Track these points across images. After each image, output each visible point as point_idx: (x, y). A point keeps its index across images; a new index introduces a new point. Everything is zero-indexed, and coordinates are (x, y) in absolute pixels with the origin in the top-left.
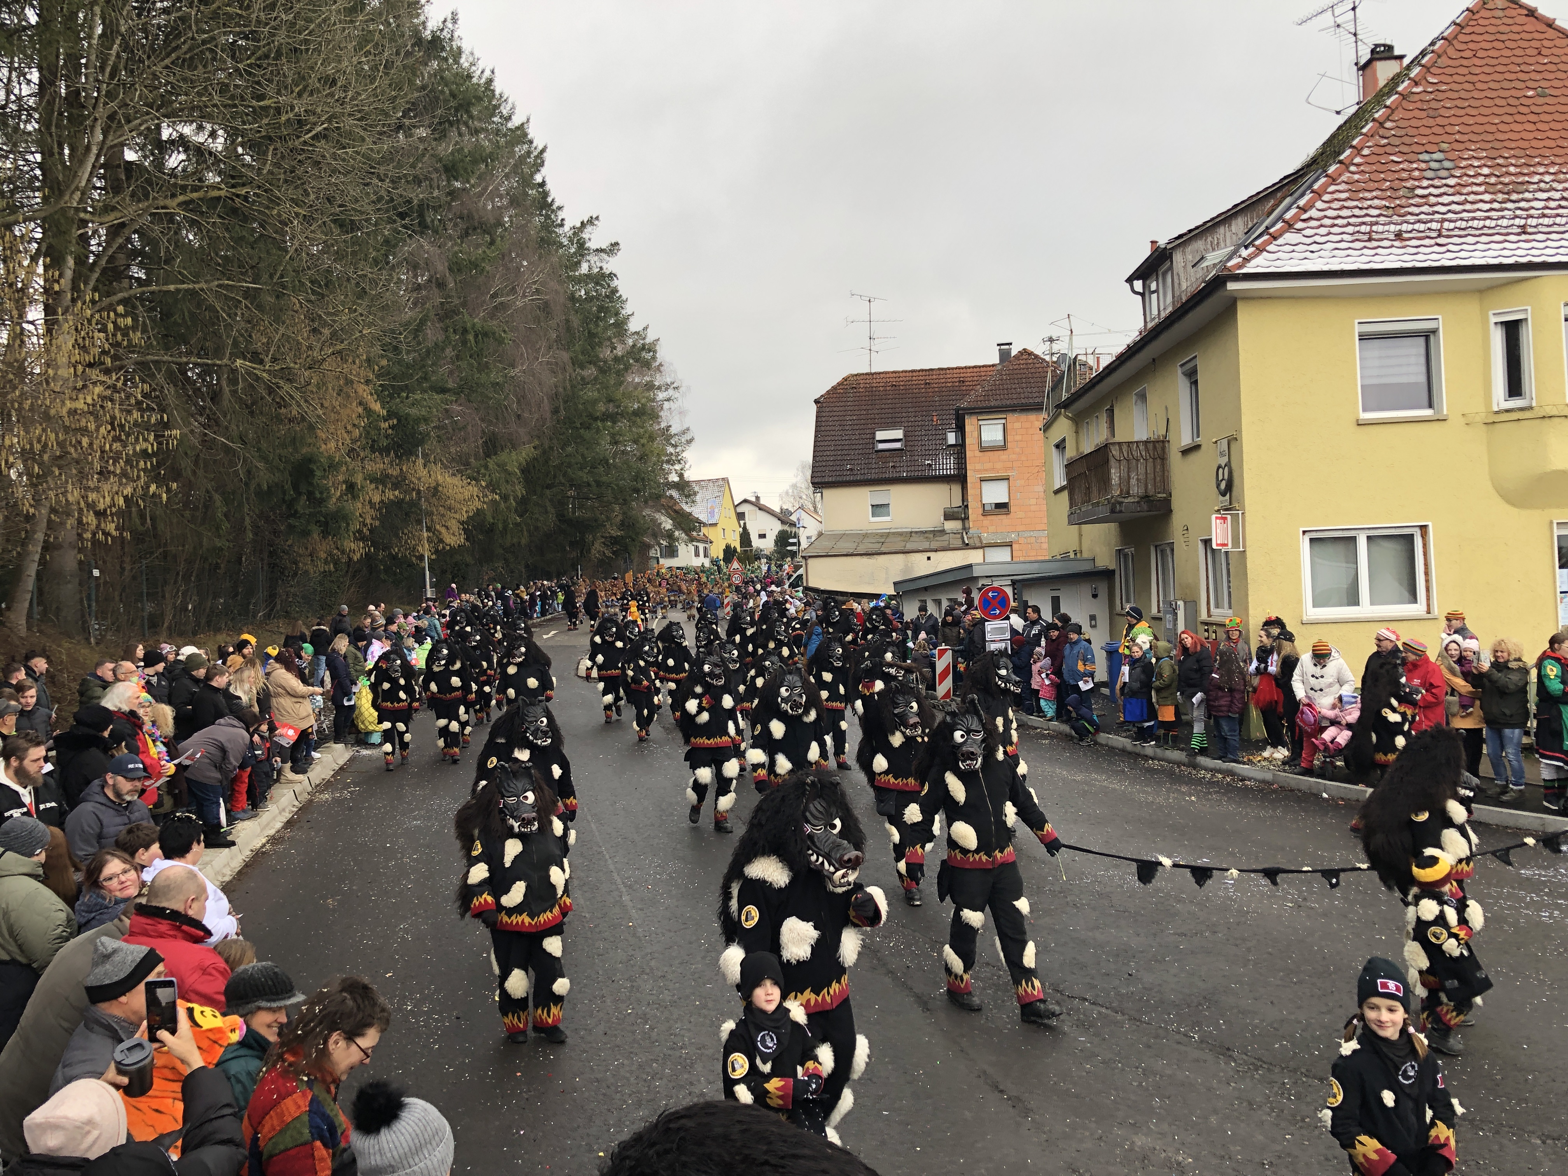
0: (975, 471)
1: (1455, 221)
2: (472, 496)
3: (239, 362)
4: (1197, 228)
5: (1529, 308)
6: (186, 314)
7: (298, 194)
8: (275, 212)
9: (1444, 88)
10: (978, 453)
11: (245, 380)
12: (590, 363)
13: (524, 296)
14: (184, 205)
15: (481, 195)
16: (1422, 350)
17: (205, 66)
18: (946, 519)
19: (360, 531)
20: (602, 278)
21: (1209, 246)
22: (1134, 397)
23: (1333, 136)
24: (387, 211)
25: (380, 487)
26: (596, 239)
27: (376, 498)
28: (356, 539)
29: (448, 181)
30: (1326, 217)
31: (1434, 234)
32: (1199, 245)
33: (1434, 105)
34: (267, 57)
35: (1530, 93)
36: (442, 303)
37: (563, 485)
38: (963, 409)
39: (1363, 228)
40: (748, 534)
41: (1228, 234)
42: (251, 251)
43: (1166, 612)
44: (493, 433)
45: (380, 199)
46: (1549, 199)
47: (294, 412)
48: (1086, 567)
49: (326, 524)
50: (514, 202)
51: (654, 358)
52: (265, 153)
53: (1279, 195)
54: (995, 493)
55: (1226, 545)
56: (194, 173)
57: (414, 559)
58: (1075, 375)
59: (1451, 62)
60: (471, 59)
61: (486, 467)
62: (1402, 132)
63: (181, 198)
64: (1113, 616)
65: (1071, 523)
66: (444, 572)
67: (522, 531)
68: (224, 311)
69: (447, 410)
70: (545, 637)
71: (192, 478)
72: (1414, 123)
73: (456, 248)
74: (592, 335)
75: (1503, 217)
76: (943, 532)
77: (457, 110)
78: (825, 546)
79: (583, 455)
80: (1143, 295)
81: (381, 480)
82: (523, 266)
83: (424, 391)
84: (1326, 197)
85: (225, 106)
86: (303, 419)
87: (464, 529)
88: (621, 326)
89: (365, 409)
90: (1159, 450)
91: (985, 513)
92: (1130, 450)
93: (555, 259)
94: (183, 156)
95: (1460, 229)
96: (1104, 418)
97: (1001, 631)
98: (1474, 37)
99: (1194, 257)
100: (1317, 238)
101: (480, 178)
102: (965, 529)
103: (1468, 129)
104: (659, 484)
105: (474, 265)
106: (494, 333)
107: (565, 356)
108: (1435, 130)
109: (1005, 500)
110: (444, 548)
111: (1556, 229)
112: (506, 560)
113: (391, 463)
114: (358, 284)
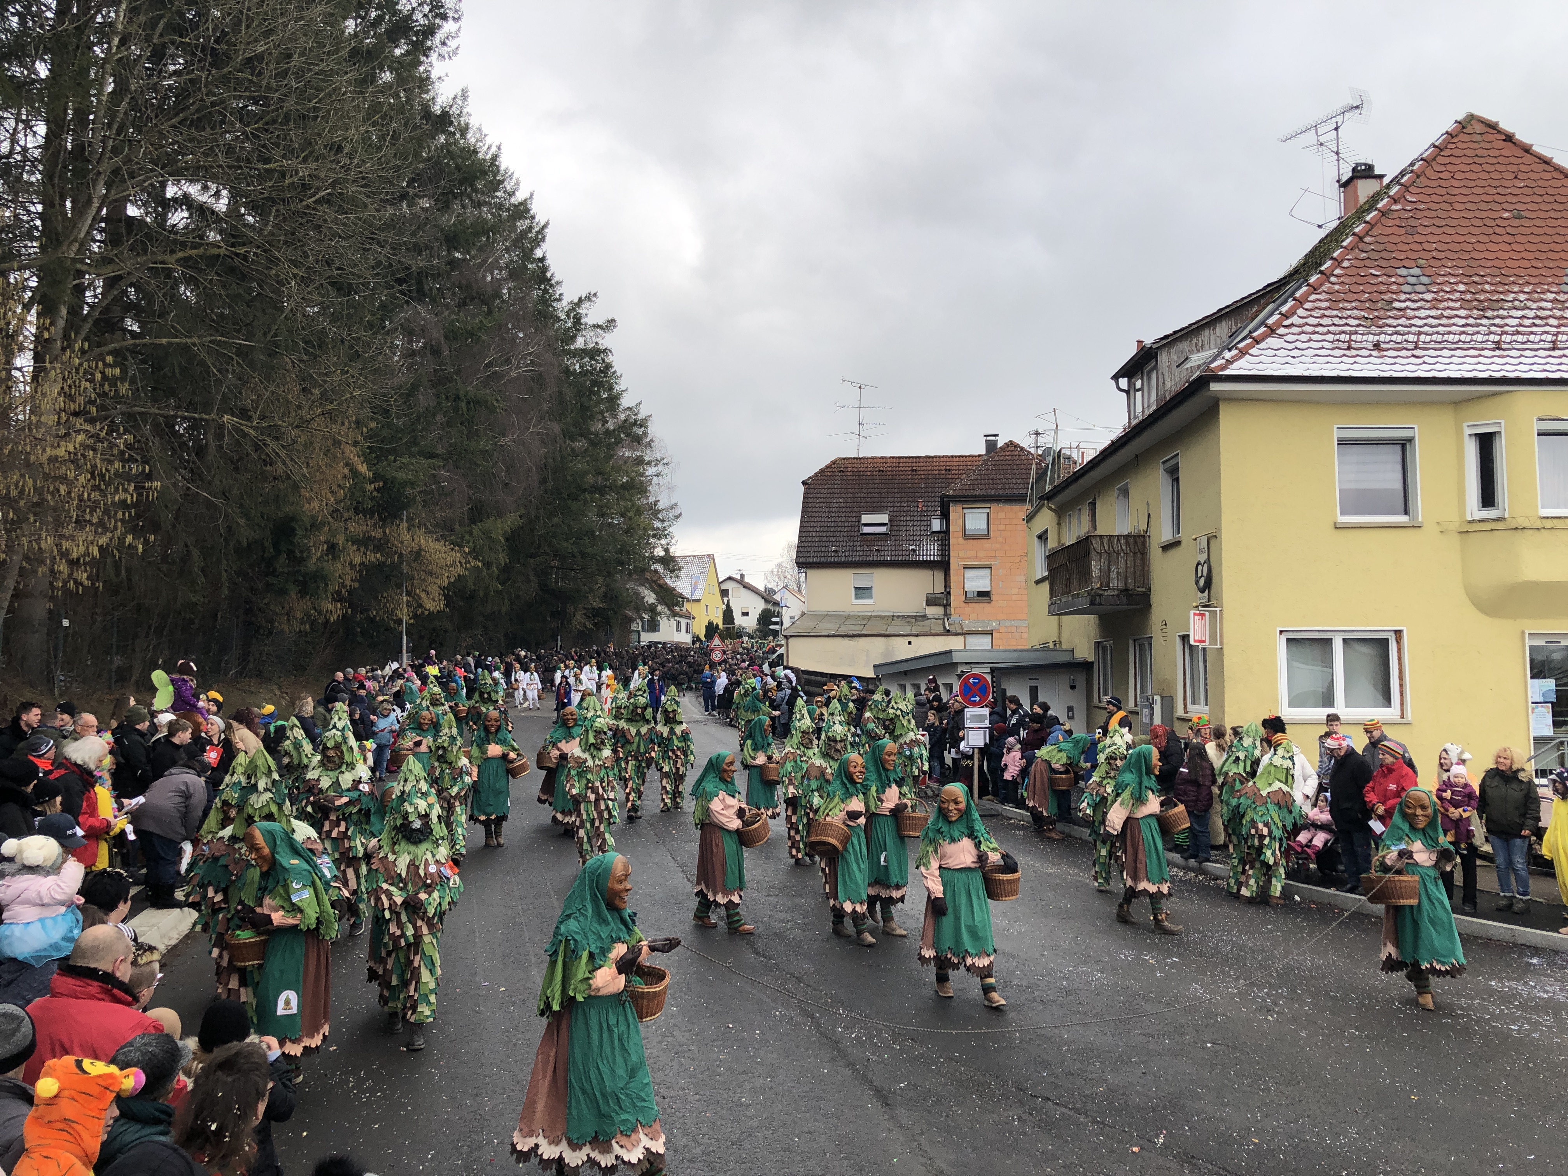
0: (959, 558)
1: (1431, 335)
2: (455, 562)
3: (226, 418)
4: (1182, 329)
5: (1503, 421)
6: (177, 367)
7: (297, 256)
8: (273, 272)
9: (1422, 206)
10: (961, 541)
11: (231, 435)
12: (581, 435)
13: (518, 367)
14: (185, 262)
15: (480, 265)
16: (1399, 458)
17: (213, 129)
18: (928, 605)
19: (338, 593)
20: (595, 353)
21: (1194, 348)
22: (1117, 492)
23: (1315, 249)
24: (385, 276)
25: (362, 549)
26: (592, 315)
27: (357, 561)
28: (334, 599)
29: (449, 251)
30: (1307, 324)
31: (1411, 346)
32: (1184, 345)
33: (1413, 222)
34: (274, 122)
35: (1506, 215)
36: (435, 370)
37: (548, 554)
38: (948, 497)
39: (1343, 337)
40: (731, 611)
41: (1213, 337)
42: (248, 310)
43: (1143, 707)
44: (481, 501)
45: (379, 264)
46: (1523, 317)
47: (279, 470)
48: (1065, 658)
49: (304, 583)
50: (513, 275)
51: (645, 434)
52: (268, 215)
53: (1262, 301)
54: (977, 581)
55: (1204, 641)
56: (194, 231)
57: (392, 622)
58: (1059, 468)
59: (1429, 183)
60: (478, 135)
61: (471, 533)
62: (1382, 247)
63: (180, 254)
64: (1091, 708)
65: (1050, 613)
66: (422, 637)
67: (503, 599)
68: (215, 367)
69: (434, 476)
71: (171, 532)
72: (1393, 239)
73: (453, 317)
74: (584, 409)
75: (1478, 333)
76: (924, 617)
77: (461, 183)
78: (805, 626)
79: (569, 526)
80: (1127, 392)
81: (362, 542)
82: (518, 337)
83: (412, 455)
84: (1308, 305)
85: (230, 167)
86: (288, 477)
87: (444, 595)
88: (613, 400)
89: (351, 470)
90: (1140, 546)
91: (967, 601)
92: (1111, 544)
93: (551, 333)
94: (186, 214)
95: (1436, 342)
96: (1086, 511)
97: (980, 718)
98: (1452, 159)
99: (1179, 358)
100: (1298, 345)
101: (481, 249)
102: (947, 615)
103: (1445, 247)
104: (644, 558)
105: (471, 334)
106: (487, 401)
107: (556, 428)
108: (1412, 246)
109: (987, 588)
110: (423, 613)
111: (1529, 346)
112: (486, 629)
113: (375, 526)
114: (351, 347)
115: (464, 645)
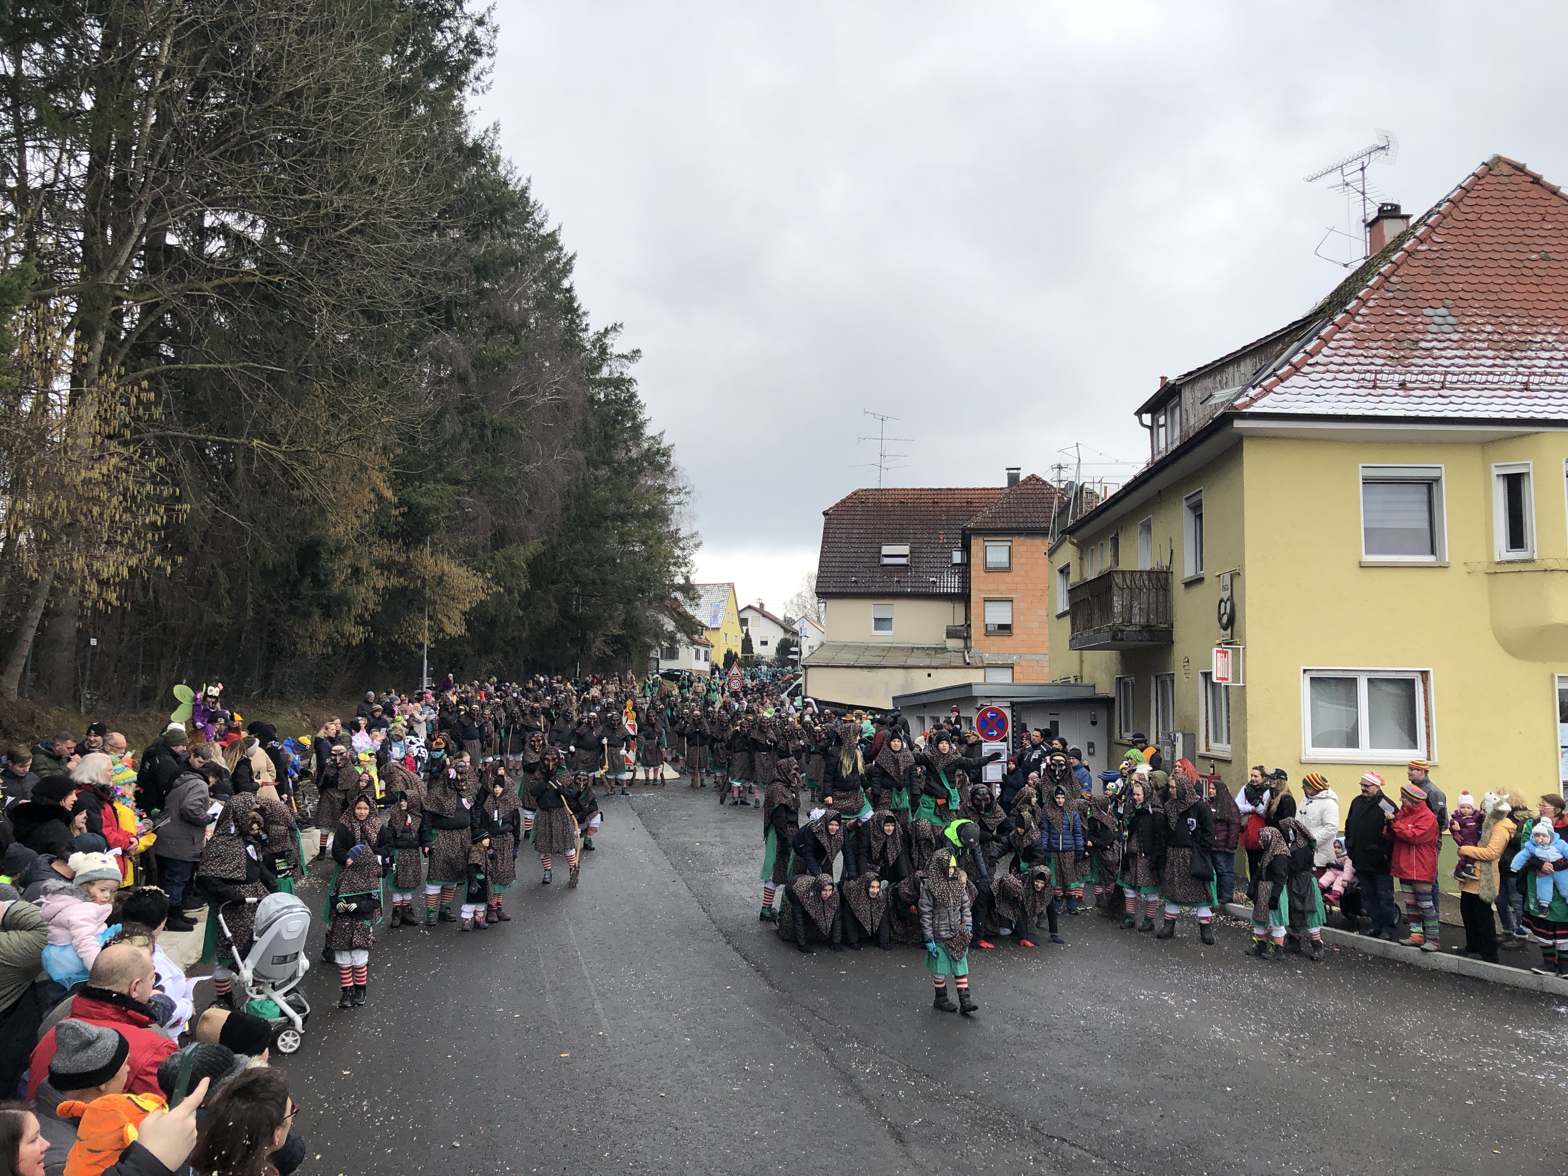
0: (979, 591)
1: (1458, 375)
2: (477, 587)
3: (256, 442)
4: (1206, 366)
5: (1531, 462)
6: (209, 392)
7: (330, 284)
8: (306, 300)
9: (1449, 247)
10: (982, 573)
11: (260, 459)
12: (604, 463)
13: (544, 396)
14: (220, 289)
15: (508, 296)
16: (1425, 498)
17: (252, 161)
18: (948, 637)
19: (361, 616)
20: (620, 382)
21: (1218, 385)
22: (1139, 527)
23: (1341, 288)
24: (415, 305)
25: (386, 573)
26: (618, 345)
27: (381, 584)
28: (356, 623)
29: (478, 281)
30: (1332, 363)
31: (1437, 386)
32: (1208, 382)
33: (1439, 263)
34: (312, 154)
35: (1534, 256)
36: (462, 397)
37: (568, 581)
38: (970, 529)
39: (1368, 376)
40: (750, 641)
41: (1237, 374)
42: (279, 336)
43: (1164, 744)
44: (504, 528)
45: (409, 293)
46: (1552, 358)
47: (306, 495)
48: (1085, 694)
49: (328, 607)
50: (541, 305)
51: (668, 463)
52: (302, 244)
53: (1287, 339)
54: (998, 615)
55: (1226, 679)
56: (231, 259)
57: (413, 647)
58: (1081, 503)
59: (1456, 224)
60: (509, 168)
61: (493, 559)
62: (1408, 287)
63: (217, 282)
64: (1112, 744)
65: (1072, 648)
66: (442, 661)
67: (523, 625)
68: (246, 392)
69: (458, 502)
71: (199, 553)
72: (1419, 279)
73: (481, 346)
74: (607, 437)
75: (1506, 373)
76: (944, 650)
77: (491, 214)
78: (824, 657)
79: (590, 553)
80: (1151, 428)
81: (386, 567)
82: (544, 366)
83: (437, 481)
84: (1332, 344)
85: (267, 198)
86: (315, 501)
87: (466, 620)
88: (637, 429)
89: (377, 495)
90: (1163, 581)
91: (988, 633)
92: (1133, 579)
93: (578, 362)
94: (222, 243)
95: (1463, 382)
96: (1108, 546)
98: (1479, 201)
99: (1202, 395)
100: (1323, 383)
101: (509, 280)
102: (967, 648)
103: (1472, 288)
104: (665, 585)
105: (497, 362)
106: (511, 430)
107: (580, 455)
108: (1439, 287)
109: (1008, 621)
110: (444, 637)
111: (1558, 387)
112: (506, 654)
113: (399, 550)
114: (380, 374)
115: (484, 670)
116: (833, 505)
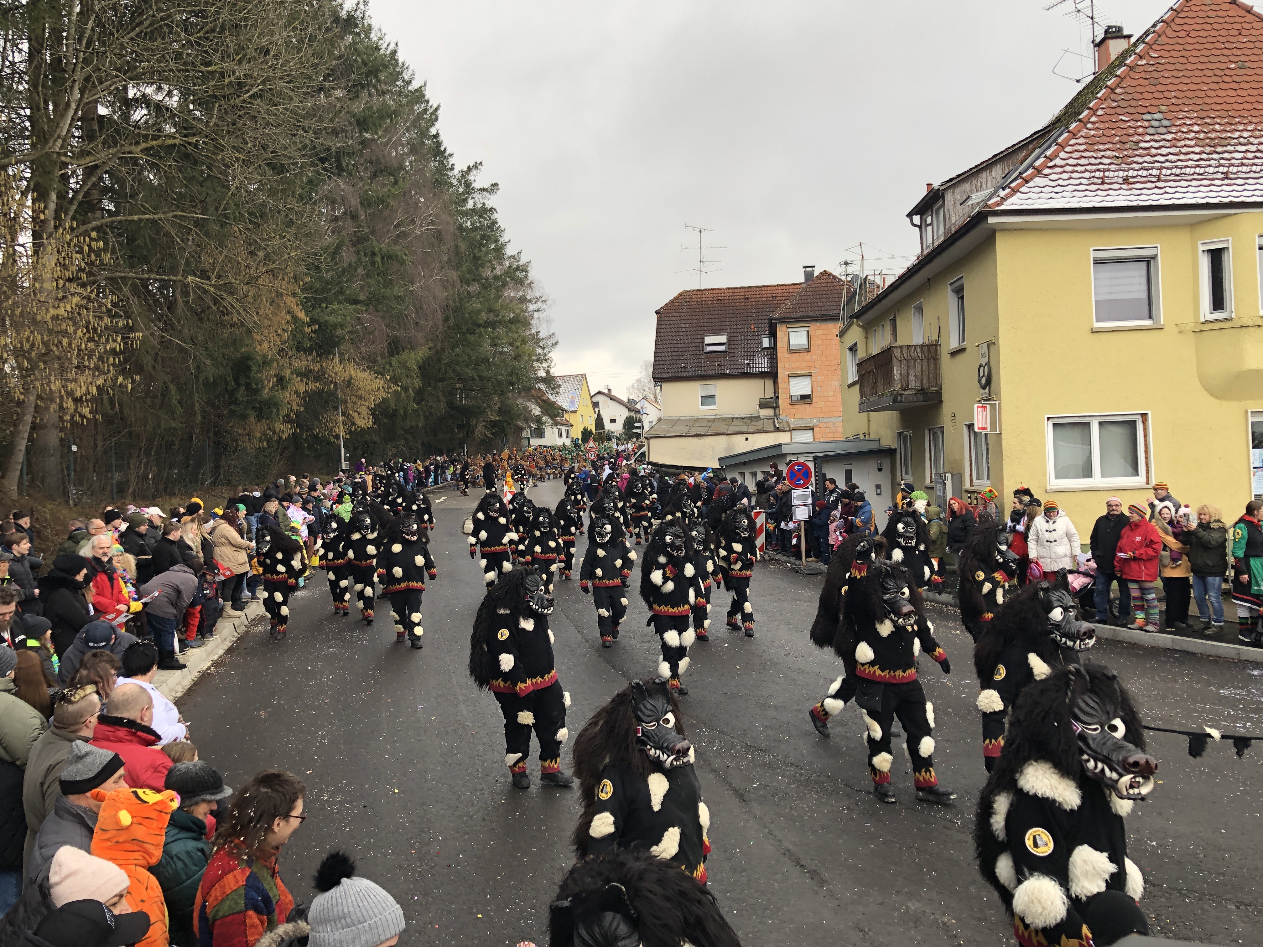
0: (785, 368)
1: (1171, 169)
2: (379, 387)
3: (190, 278)
4: (964, 173)
5: (1230, 239)
6: (147, 238)
7: (238, 143)
8: (220, 157)
9: (1163, 61)
10: (787, 355)
11: (195, 292)
12: (474, 280)
13: (421, 226)
14: (146, 151)
15: (386, 144)
16: (1144, 272)
17: (163, 38)
18: (761, 408)
19: (288, 416)
20: (484, 212)
21: (974, 188)
22: (913, 310)
23: (1074, 100)
24: (310, 157)
25: (305, 380)
26: (479, 180)
27: (301, 389)
28: (285, 421)
29: (360, 132)
30: (1067, 164)
31: (1154, 179)
32: (966, 187)
33: (1155, 75)
34: (213, 31)
35: (1233, 66)
36: (355, 232)
37: (453, 379)
38: (775, 319)
39: (1098, 174)
40: (602, 419)
41: (989, 178)
42: (200, 189)
43: (937, 483)
44: (396, 337)
45: (305, 147)
46: (1247, 151)
47: (235, 319)
48: (873, 446)
49: (260, 409)
50: (414, 150)
51: (526, 277)
52: (212, 109)
53: (1030, 147)
54: (800, 387)
55: (986, 429)
56: (154, 125)
57: (331, 438)
58: (865, 292)
59: (1169, 41)
60: (379, 35)
61: (390, 364)
62: (1130, 97)
63: (144, 145)
65: (861, 411)
66: (356, 449)
67: (419, 416)
68: (178, 237)
69: (358, 318)
70: (437, 501)
71: (152, 372)
72: (1139, 89)
73: (367, 187)
74: (476, 258)
75: (1210, 166)
76: (758, 418)
77: (367, 76)
78: (663, 429)
79: (468, 355)
80: (920, 227)
81: (305, 374)
82: (421, 202)
83: (340, 302)
84: (1068, 149)
85: (179, 71)
86: (242, 324)
87: (372, 414)
88: (499, 251)
89: (292, 317)
90: (933, 352)
91: (792, 403)
92: (909, 352)
93: (446, 197)
94: (145, 112)
95: (1175, 175)
96: (888, 326)
97: (805, 497)
98: (1187, 20)
99: (961, 197)
100: (1061, 182)
101: (386, 130)
102: (776, 415)
103: (1182, 95)
104: (530, 379)
105: (381, 200)
106: (397, 256)
107: (454, 275)
108: (1155, 95)
109: (808, 392)
110: (356, 429)
111: (1252, 175)
112: (406, 439)
113: (313, 361)
114: (287, 216)
115: (390, 453)
116: (663, 305)
